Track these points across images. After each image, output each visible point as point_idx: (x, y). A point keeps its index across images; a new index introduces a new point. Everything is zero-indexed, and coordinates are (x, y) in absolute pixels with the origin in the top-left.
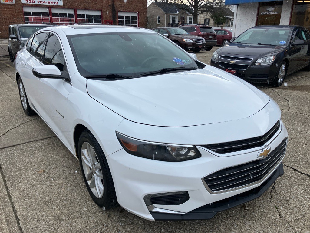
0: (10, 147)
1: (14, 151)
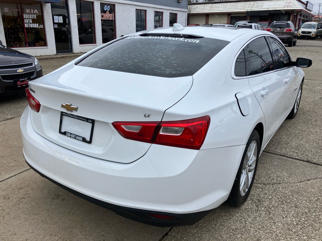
0: (312, 163)
1: (311, 156)
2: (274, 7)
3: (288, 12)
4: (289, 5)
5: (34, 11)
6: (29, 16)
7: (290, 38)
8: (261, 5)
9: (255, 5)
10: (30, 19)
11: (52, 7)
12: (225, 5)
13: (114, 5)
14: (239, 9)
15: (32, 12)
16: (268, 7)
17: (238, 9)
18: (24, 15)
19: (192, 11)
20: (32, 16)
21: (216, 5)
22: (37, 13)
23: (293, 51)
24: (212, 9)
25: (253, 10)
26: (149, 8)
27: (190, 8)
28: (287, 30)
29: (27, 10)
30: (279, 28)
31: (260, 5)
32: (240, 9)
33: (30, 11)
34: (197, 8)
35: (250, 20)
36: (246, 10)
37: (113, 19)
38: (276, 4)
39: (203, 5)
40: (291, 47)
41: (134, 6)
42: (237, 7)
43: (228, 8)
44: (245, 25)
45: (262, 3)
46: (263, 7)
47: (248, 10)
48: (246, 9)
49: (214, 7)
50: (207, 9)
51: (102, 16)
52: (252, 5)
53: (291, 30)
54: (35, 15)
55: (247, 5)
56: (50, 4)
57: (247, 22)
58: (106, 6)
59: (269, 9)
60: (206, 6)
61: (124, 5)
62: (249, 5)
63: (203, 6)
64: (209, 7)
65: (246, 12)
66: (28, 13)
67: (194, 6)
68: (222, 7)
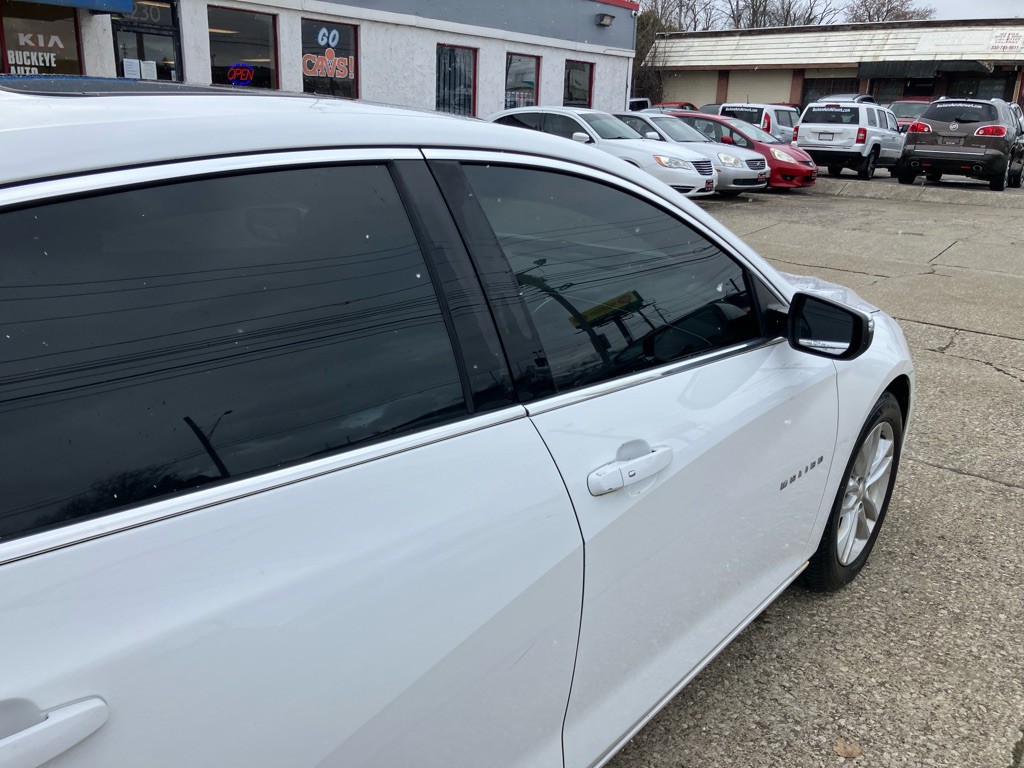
2: (957, 51)
3: (1004, 69)
4: (1009, 45)
5: (46, 42)
6: (29, 58)
7: (996, 158)
8: (913, 41)
9: (889, 42)
10: (31, 66)
11: (116, 27)
12: (785, 41)
13: (356, 28)
14: (834, 55)
15: (41, 44)
16: (934, 50)
17: (830, 55)
18: (9, 52)
19: (672, 59)
20: (41, 59)
21: (754, 42)
22: (61, 46)
23: (1005, 208)
24: (739, 52)
25: (881, 59)
26: (486, 41)
27: (667, 49)
28: (986, 131)
29: (21, 36)
30: (958, 121)
31: (908, 41)
32: (837, 54)
33: (34, 39)
34: (691, 49)
35: (870, 93)
36: (858, 60)
37: (352, 77)
38: (964, 42)
39: (710, 39)
40: (999, 194)
41: (432, 34)
42: (825, 49)
43: (796, 50)
44: (832, 110)
45: (914, 35)
46: (917, 51)
47: (865, 60)
48: (857, 54)
49: (747, 47)
50: (726, 53)
51: (310, 65)
52: (880, 42)
53: (999, 131)
54: (53, 55)
55: (864, 43)
56: (107, 18)
57: (856, 100)
58: (324, 31)
59: (939, 58)
60: (720, 43)
61: (393, 28)
62: (868, 43)
63: (712, 43)
64: (730, 47)
65: (857, 66)
66: (26, 48)
67: (681, 44)
68: (775, 46)
